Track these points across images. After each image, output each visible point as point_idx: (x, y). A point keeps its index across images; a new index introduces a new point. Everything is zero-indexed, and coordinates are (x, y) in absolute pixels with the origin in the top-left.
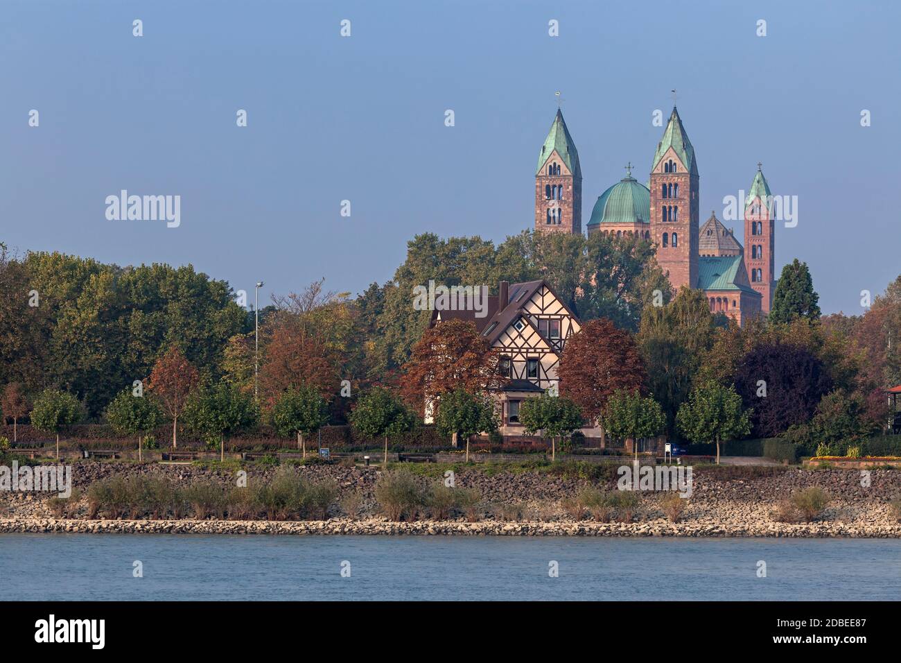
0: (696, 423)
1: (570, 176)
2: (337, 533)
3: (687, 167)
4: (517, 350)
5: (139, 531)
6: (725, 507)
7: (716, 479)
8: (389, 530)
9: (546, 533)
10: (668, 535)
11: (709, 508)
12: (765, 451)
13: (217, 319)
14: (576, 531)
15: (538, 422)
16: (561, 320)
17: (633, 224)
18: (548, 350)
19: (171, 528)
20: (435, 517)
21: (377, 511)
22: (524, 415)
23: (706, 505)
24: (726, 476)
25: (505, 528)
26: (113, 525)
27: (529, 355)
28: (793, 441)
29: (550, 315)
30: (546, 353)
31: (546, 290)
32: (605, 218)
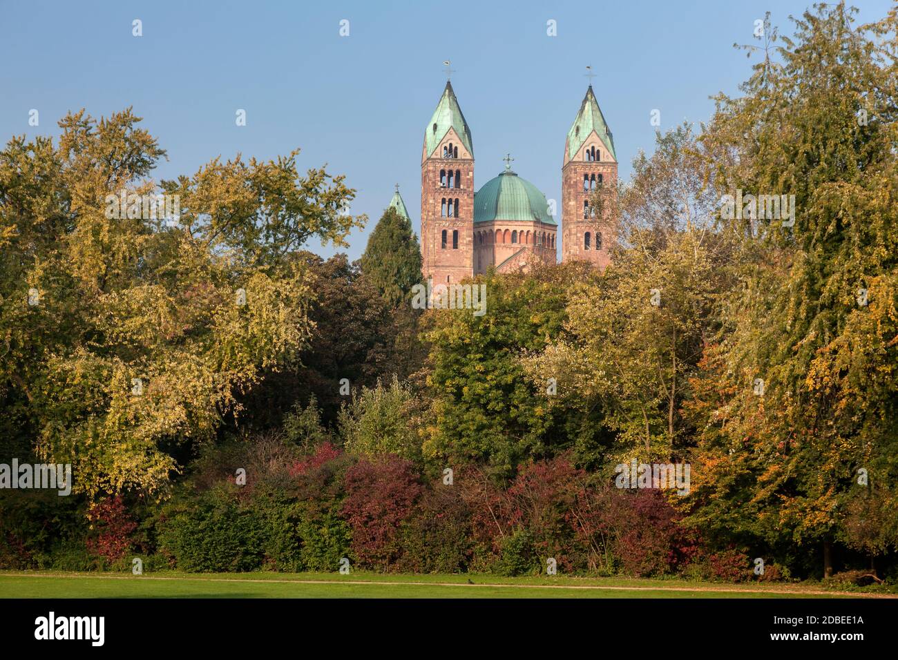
1: (470, 159)
3: (613, 155)
32: (497, 215)
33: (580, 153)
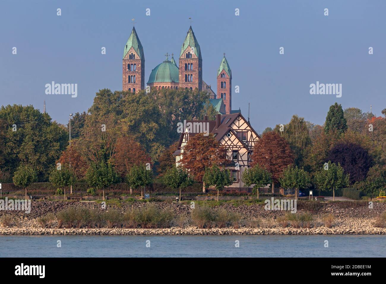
0: (324, 181)
1: (140, 60)
2: (178, 234)
3: (197, 55)
4: (228, 147)
5: (85, 234)
6: (349, 221)
7: (341, 208)
8: (202, 233)
9: (274, 233)
10: (330, 234)
11: (342, 221)
12: (344, 194)
13: (49, 131)
14: (287, 232)
15: (252, 181)
16: (247, 132)
17: (170, 83)
18: (242, 147)
19: (99, 232)
20: (219, 226)
21: (191, 224)
22: (244, 178)
23: (340, 220)
24: (345, 206)
25: (254, 231)
26: (72, 231)
27: (234, 149)
28: (358, 189)
29: (242, 130)
30: (241, 148)
31: (240, 118)
32: (156, 80)
33: (183, 55)
